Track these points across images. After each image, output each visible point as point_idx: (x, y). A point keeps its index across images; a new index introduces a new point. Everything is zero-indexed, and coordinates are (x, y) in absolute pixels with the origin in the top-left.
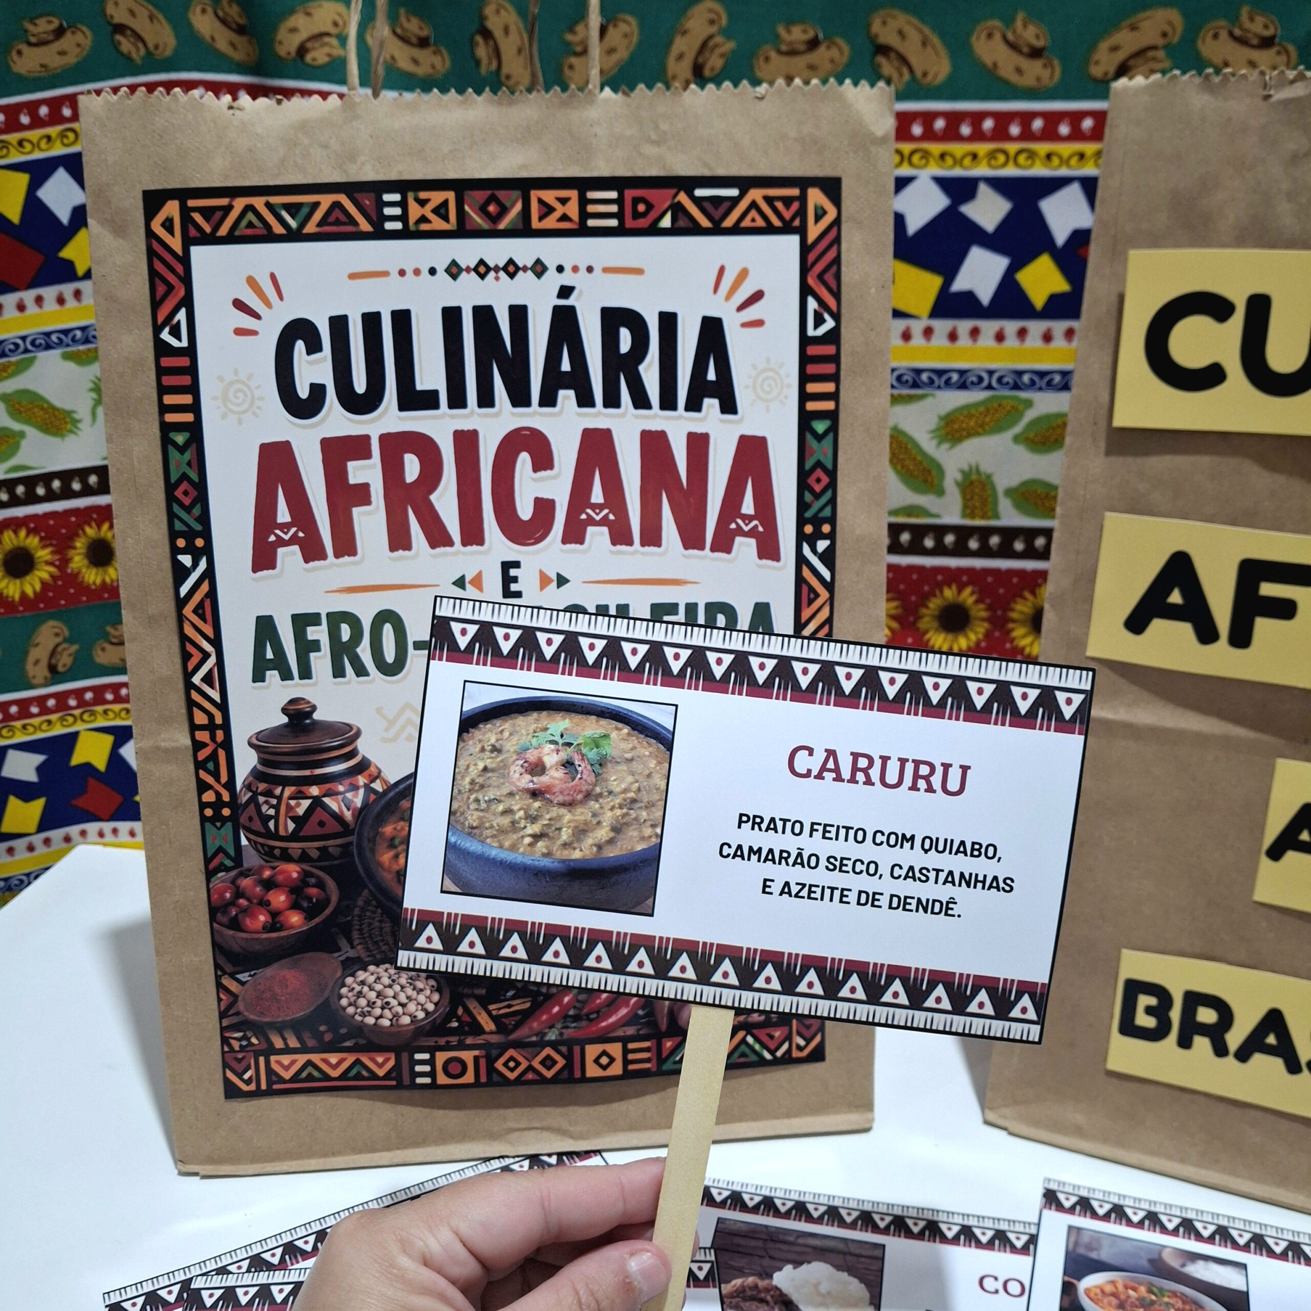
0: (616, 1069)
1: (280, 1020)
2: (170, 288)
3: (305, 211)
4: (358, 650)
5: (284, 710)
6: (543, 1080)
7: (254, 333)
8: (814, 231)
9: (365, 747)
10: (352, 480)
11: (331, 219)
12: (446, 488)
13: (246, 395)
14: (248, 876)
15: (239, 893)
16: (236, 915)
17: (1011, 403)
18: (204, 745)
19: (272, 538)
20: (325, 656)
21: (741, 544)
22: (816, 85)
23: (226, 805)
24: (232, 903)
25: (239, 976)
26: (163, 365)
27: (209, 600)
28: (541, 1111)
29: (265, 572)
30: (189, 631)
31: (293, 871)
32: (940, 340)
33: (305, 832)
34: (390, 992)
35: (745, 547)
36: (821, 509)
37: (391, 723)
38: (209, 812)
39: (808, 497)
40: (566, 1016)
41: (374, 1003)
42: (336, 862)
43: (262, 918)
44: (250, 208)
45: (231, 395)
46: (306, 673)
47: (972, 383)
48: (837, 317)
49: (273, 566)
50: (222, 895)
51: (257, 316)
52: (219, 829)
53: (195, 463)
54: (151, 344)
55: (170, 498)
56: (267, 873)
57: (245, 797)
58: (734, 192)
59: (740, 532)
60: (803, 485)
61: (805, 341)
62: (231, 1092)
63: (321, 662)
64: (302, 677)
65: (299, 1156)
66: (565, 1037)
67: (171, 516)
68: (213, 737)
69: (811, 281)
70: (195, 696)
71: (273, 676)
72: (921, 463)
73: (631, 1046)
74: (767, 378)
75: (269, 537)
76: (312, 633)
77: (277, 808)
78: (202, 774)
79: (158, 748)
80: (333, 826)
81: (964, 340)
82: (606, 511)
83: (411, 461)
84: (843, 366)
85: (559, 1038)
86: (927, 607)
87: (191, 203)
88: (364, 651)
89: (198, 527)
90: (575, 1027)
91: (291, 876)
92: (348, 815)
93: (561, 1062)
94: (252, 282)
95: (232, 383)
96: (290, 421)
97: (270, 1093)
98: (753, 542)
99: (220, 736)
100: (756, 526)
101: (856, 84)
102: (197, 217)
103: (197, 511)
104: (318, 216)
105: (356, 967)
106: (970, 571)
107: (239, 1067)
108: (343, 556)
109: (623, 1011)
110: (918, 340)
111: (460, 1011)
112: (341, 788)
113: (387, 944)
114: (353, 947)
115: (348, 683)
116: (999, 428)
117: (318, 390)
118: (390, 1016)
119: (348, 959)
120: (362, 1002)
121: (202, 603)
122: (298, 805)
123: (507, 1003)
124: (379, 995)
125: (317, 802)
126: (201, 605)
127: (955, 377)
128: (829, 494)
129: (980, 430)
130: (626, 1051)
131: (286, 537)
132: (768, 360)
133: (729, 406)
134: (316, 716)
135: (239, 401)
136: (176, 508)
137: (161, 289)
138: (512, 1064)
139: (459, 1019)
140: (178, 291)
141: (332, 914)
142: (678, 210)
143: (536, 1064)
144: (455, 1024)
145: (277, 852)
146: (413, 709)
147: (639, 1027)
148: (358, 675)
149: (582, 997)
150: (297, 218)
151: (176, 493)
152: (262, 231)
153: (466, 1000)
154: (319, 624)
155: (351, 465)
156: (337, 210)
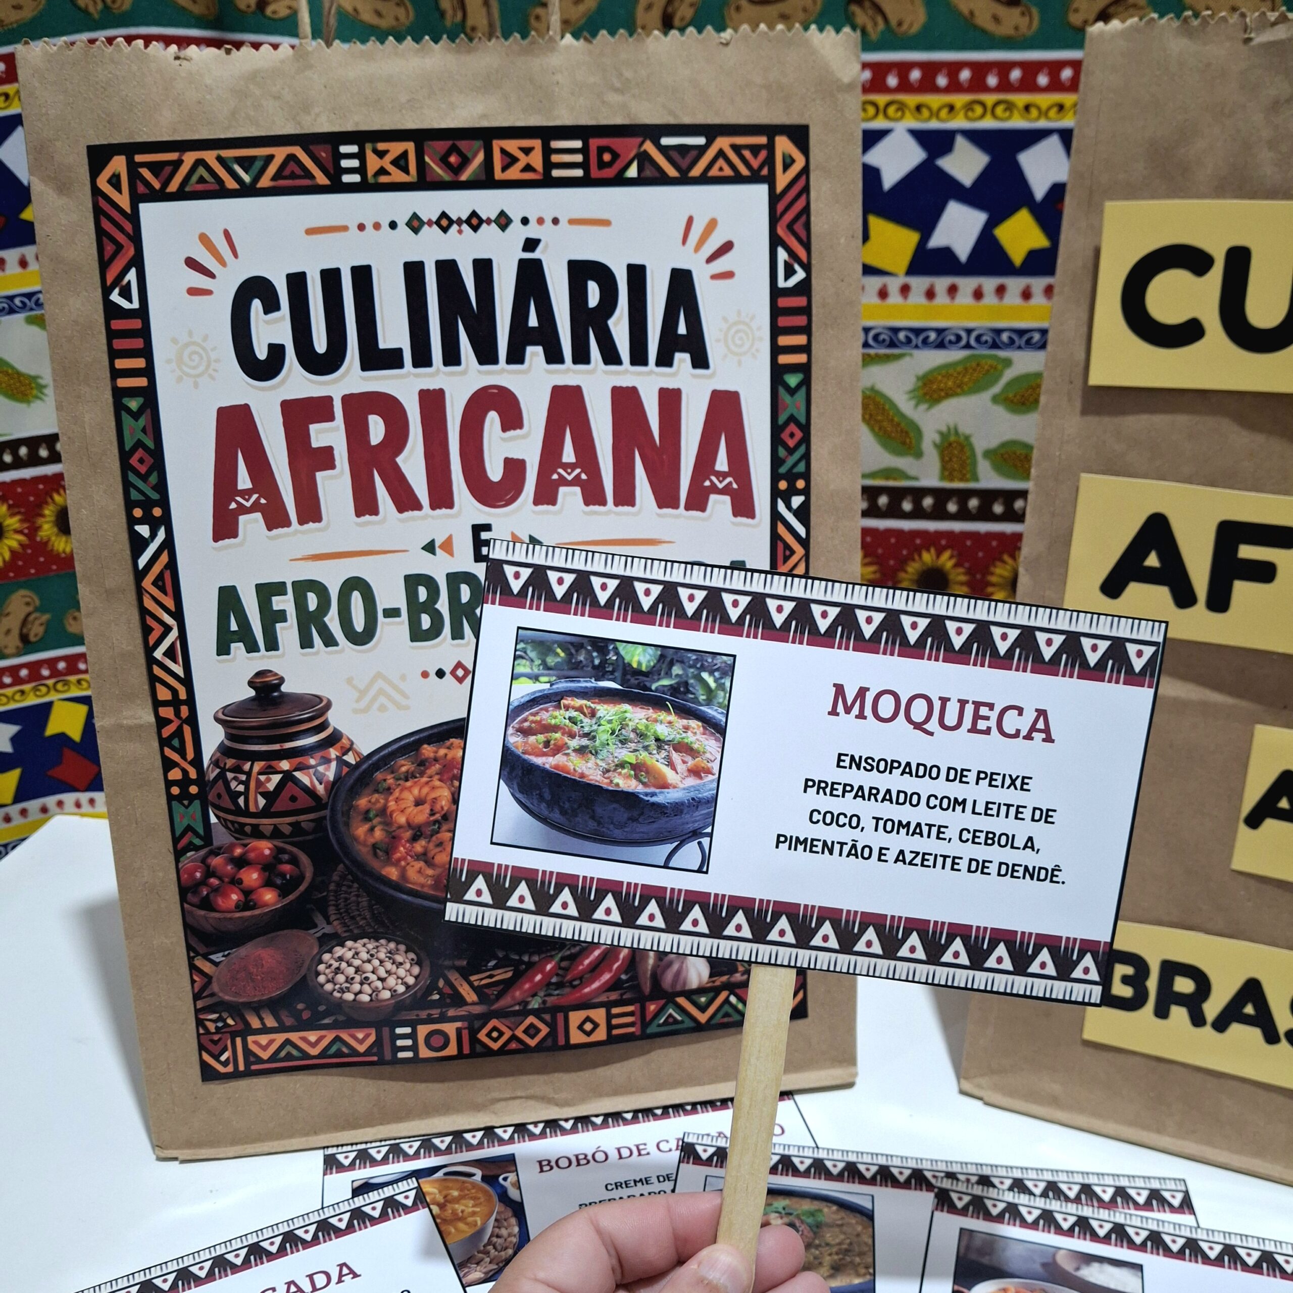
0: (601, 1034)
1: (256, 999)
2: (119, 247)
3: (258, 165)
4: (326, 619)
5: (251, 684)
6: (526, 1049)
7: (208, 292)
8: (782, 180)
9: (336, 719)
10: (315, 444)
11: (287, 172)
12: (412, 451)
13: (202, 358)
14: (217, 855)
15: (209, 872)
16: (208, 894)
17: (990, 362)
18: (168, 722)
19: (233, 506)
20: (291, 626)
21: (716, 502)
22: (782, 31)
23: (193, 782)
24: (203, 882)
25: (212, 957)
26: (113, 328)
27: (168, 571)
28: (525, 1079)
29: (227, 540)
30: (149, 603)
31: (265, 847)
32: (917, 297)
33: (278, 807)
34: (368, 967)
35: (720, 504)
36: (795, 464)
37: (362, 693)
38: (175, 790)
39: (782, 452)
40: (549, 984)
41: (353, 979)
42: (310, 837)
43: (234, 897)
44: (200, 162)
45: (186, 358)
46: (272, 644)
47: (950, 342)
48: (807, 268)
49: (234, 534)
50: (191, 874)
51: (211, 275)
52: (187, 807)
53: (150, 430)
54: (100, 307)
55: (125, 467)
56: (238, 851)
57: (212, 774)
58: (701, 141)
59: (714, 489)
60: (776, 440)
61: (776, 292)
62: (208, 1074)
63: (288, 632)
64: (268, 649)
65: (280, 1137)
66: (548, 1005)
67: (127, 485)
68: (177, 713)
69: (781, 231)
70: (157, 670)
71: (238, 648)
72: (898, 425)
73: (615, 1011)
74: (737, 332)
75: (230, 504)
76: (279, 603)
77: (246, 784)
78: (168, 752)
79: (121, 726)
80: (304, 801)
81: (942, 298)
82: (578, 471)
83: (376, 423)
84: (814, 319)
85: (542, 1006)
86: (906, 572)
87: (139, 158)
88: (332, 620)
89: (155, 496)
90: (558, 995)
91: (262, 854)
92: (320, 789)
93: (545, 1030)
94: (204, 239)
95: (187, 345)
96: (248, 384)
97: (249, 1073)
98: (727, 499)
99: (185, 711)
100: (730, 483)
101: (821, 29)
102: (146, 173)
103: (153, 478)
104: (272, 169)
105: (335, 943)
106: (949, 535)
107: (216, 1049)
108: (307, 523)
109: (606, 977)
110: (895, 298)
111: (441, 983)
112: (312, 762)
113: (365, 918)
114: (329, 923)
115: (317, 653)
116: (977, 388)
117: (276, 351)
118: (370, 992)
119: (324, 934)
120: (341, 978)
121: (161, 574)
122: (269, 780)
123: (488, 973)
124: (358, 970)
125: (288, 777)
126: (160, 577)
127: (933, 336)
128: (802, 449)
129: (959, 390)
130: (609, 1017)
131: (248, 504)
132: (739, 313)
133: (700, 361)
134: (284, 688)
135: (195, 364)
136: (132, 478)
137: (109, 248)
138: (495, 1034)
139: (440, 992)
140: (128, 250)
141: (306, 890)
142: (644, 159)
143: (519, 1033)
144: (436, 997)
145: (248, 829)
146: (385, 679)
147: (622, 991)
148: (327, 645)
149: (564, 964)
150: (250, 172)
151: (131, 461)
152: (214, 186)
153: (446, 972)
154: (285, 593)
155: (313, 428)
156: (292, 163)
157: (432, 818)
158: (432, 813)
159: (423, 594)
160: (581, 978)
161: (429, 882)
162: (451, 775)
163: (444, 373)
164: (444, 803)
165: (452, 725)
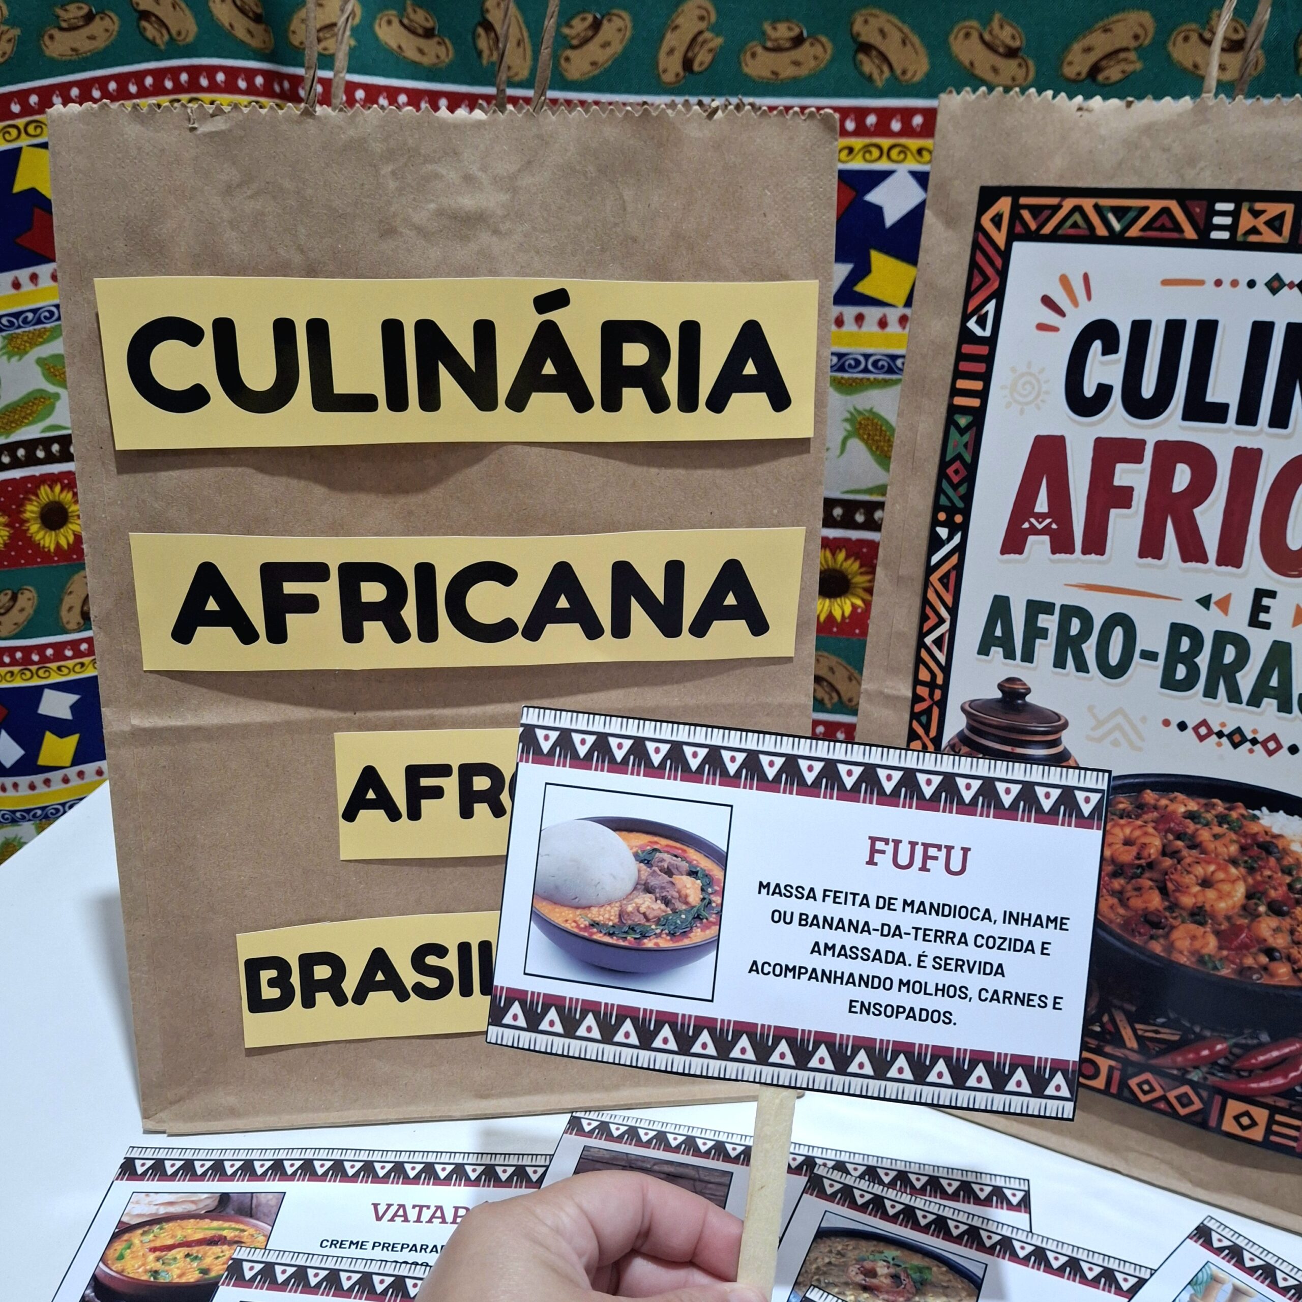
2: (986, 280)
3: (1132, 215)
4: (1084, 646)
5: (1000, 686)
6: (1174, 1114)
7: (1055, 329)
9: (1068, 740)
10: (1117, 482)
11: (1157, 224)
12: (1212, 504)
13: (1033, 387)
18: (922, 700)
19: (1026, 525)
20: (1050, 645)
26: (963, 351)
27: (955, 572)
29: (1012, 555)
30: (931, 596)
37: (1100, 723)
40: (1216, 1063)
44: (1078, 209)
45: (1019, 386)
46: (1028, 657)
49: (1020, 551)
51: (1062, 313)
53: (971, 447)
54: (956, 331)
55: (942, 474)
63: (1045, 649)
64: (1023, 660)
66: (1208, 1082)
67: (939, 491)
68: (931, 695)
70: (924, 654)
71: (997, 652)
73: (1278, 1117)
75: (1023, 524)
76: (1044, 621)
78: (915, 725)
79: (882, 693)
83: (1183, 472)
85: (1202, 1081)
87: (1023, 201)
88: (1089, 649)
89: (960, 504)
90: (1221, 1077)
93: (1198, 1105)
94: (1064, 281)
95: (1023, 375)
96: (1070, 417)
99: (938, 694)
102: (1026, 214)
103: (963, 490)
104: (1144, 220)
108: (1090, 554)
109: (1279, 1081)
111: (1105, 1018)
115: (1067, 675)
117: (1104, 391)
121: (948, 572)
123: (1155, 1028)
126: (947, 575)
130: (1272, 1121)
131: (1040, 527)
134: (1028, 699)
135: (1025, 392)
136: (945, 484)
137: (978, 280)
138: (1146, 1087)
139: (1102, 1026)
140: (993, 283)
143: (1171, 1096)
144: (1098, 1029)
146: (1126, 716)
147: (1294, 1103)
148: (1078, 670)
149: (1237, 1051)
150: (1123, 221)
151: (948, 471)
152: (1084, 231)
153: (1113, 1010)
154: (1052, 614)
155: (1120, 467)
156: (1165, 216)
157: (1137, 862)
158: (1139, 857)
159: (1185, 644)
160: (1251, 1072)
161: (1118, 920)
162: (1167, 826)
163: (1267, 434)
164: (1152, 851)
165: (1180, 780)
